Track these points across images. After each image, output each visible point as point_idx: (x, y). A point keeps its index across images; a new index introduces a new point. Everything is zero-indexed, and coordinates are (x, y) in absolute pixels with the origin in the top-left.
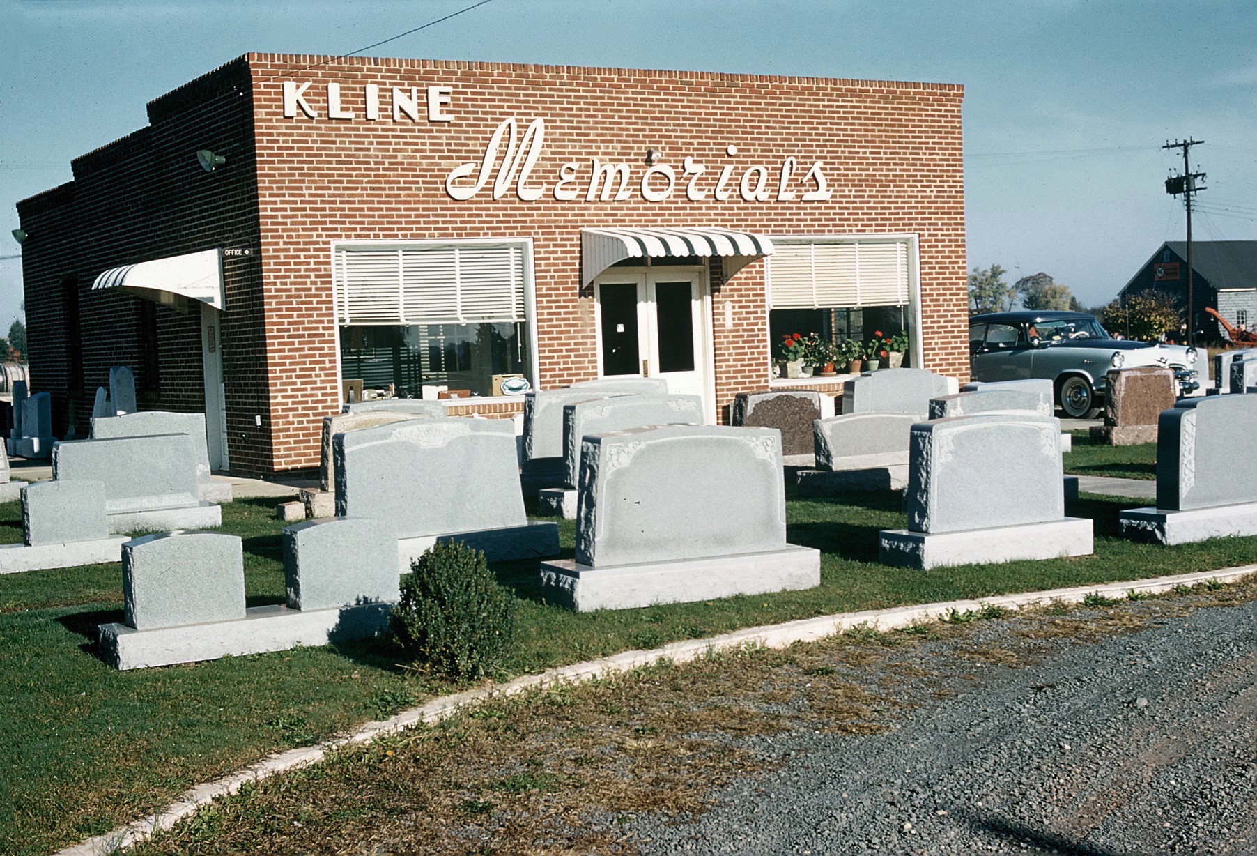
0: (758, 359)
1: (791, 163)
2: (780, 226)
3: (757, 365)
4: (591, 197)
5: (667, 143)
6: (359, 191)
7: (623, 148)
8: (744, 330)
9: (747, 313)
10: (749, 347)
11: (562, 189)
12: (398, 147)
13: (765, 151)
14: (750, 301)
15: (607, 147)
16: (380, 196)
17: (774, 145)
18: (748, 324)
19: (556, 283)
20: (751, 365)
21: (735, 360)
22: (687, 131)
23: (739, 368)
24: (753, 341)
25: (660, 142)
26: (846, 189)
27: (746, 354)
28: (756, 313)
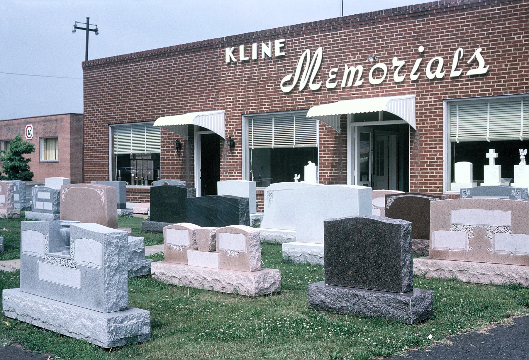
0: (436, 176)
1: (460, 52)
2: (454, 93)
3: (435, 180)
4: (343, 85)
5: (386, 51)
6: (251, 92)
7: (362, 57)
8: (428, 159)
9: (430, 148)
10: (430, 169)
11: (329, 83)
12: (266, 70)
13: (446, 46)
14: (432, 141)
15: (355, 58)
16: (258, 93)
17: (452, 42)
18: (430, 155)
19: (328, 132)
20: (431, 180)
21: (421, 176)
22: (398, 42)
23: (424, 181)
24: (433, 166)
25: (382, 51)
26: (503, 64)
27: (428, 173)
28: (436, 148)
